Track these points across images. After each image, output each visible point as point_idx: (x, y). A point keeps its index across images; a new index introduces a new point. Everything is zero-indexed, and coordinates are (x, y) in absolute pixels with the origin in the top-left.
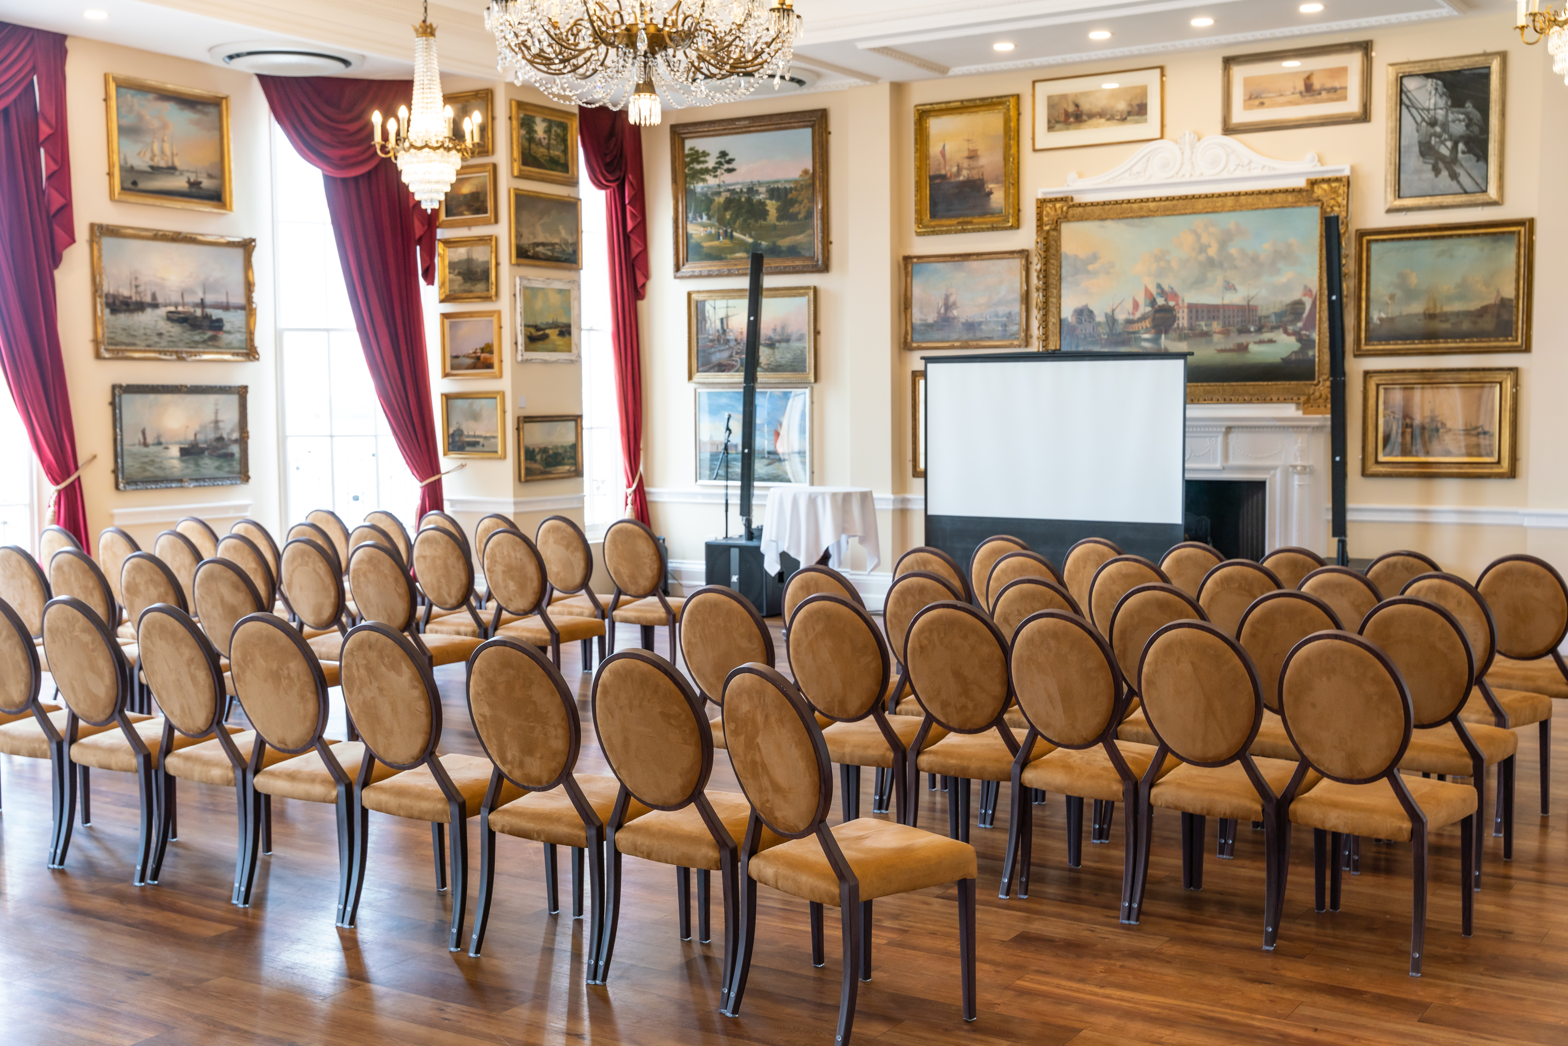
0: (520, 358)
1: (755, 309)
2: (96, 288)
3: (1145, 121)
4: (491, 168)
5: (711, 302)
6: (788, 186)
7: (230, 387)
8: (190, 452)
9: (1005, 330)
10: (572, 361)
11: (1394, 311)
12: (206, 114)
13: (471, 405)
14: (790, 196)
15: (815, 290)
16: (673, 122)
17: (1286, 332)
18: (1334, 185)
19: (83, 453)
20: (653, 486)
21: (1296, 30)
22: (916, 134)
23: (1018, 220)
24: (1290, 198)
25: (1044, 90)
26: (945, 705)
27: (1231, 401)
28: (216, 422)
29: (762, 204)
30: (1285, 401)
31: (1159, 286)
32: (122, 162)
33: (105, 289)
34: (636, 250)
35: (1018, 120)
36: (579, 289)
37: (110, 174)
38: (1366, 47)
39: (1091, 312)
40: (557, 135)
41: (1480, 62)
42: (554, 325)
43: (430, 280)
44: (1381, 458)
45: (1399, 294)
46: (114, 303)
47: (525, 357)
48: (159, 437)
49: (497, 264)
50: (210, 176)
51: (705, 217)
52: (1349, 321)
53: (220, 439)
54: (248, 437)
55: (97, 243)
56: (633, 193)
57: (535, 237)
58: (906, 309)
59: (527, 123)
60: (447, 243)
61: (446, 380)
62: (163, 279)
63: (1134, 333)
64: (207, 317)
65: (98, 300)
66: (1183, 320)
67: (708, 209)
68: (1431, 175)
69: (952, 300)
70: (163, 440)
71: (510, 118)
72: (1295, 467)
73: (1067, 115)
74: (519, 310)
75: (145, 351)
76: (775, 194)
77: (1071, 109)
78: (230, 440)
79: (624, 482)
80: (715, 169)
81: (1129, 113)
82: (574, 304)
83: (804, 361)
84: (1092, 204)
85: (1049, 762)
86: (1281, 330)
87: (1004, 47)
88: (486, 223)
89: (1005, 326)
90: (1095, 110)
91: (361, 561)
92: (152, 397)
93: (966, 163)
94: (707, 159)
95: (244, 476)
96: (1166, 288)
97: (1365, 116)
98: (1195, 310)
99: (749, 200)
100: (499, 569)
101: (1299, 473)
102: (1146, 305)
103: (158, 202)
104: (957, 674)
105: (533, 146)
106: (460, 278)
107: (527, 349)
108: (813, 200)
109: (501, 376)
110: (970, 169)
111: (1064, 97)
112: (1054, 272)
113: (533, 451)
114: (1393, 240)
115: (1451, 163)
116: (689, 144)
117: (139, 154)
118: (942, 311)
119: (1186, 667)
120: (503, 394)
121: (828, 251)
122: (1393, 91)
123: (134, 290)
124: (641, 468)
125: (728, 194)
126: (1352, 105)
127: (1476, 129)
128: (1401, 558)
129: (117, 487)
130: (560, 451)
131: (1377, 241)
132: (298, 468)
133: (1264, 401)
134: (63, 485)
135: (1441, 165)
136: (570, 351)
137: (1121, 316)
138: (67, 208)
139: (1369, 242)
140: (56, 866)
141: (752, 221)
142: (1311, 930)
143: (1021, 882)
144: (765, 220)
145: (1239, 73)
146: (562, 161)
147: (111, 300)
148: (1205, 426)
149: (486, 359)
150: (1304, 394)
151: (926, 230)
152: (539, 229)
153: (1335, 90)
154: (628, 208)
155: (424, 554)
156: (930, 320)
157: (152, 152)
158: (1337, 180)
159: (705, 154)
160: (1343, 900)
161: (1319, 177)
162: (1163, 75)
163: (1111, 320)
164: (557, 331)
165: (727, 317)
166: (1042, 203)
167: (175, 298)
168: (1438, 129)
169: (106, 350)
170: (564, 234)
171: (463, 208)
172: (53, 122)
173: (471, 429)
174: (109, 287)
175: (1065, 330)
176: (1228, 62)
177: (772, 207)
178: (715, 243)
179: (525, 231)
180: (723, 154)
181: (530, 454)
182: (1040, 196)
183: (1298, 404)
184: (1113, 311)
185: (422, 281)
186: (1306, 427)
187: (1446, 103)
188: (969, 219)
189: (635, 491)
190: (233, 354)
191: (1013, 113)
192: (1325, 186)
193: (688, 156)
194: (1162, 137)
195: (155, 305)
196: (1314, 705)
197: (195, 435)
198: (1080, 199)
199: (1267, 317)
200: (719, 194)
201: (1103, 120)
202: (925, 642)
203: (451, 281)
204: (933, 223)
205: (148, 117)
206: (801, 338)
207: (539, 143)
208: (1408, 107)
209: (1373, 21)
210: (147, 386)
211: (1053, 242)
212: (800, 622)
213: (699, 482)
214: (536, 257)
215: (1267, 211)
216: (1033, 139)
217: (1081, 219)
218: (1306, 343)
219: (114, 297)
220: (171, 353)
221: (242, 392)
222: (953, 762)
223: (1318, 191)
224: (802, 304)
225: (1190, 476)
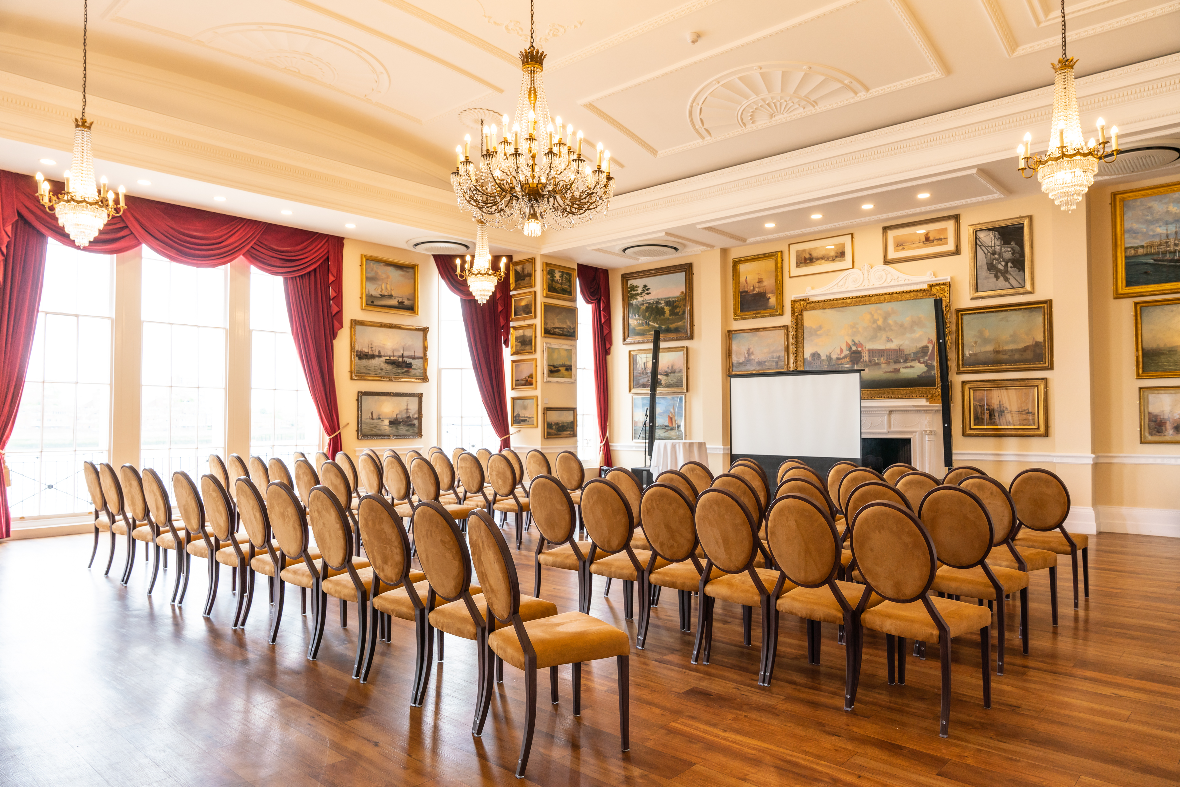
0: (545, 380)
1: (656, 357)
2: (352, 348)
3: (845, 260)
4: (533, 293)
5: (640, 355)
6: (674, 300)
7: (414, 394)
8: (394, 423)
9: (777, 365)
10: (572, 383)
11: (977, 350)
12: (408, 272)
13: (523, 402)
14: (675, 304)
15: (687, 348)
16: (623, 273)
17: (919, 362)
18: (942, 287)
19: (342, 422)
20: (613, 443)
21: (918, 210)
22: (733, 272)
23: (783, 311)
24: (919, 294)
25: (794, 248)
26: (662, 545)
27: (891, 398)
28: (407, 409)
29: (663, 308)
30: (920, 397)
31: (853, 341)
32: (367, 293)
33: (356, 349)
34: (606, 332)
35: (782, 263)
36: (576, 349)
37: (361, 298)
38: (956, 218)
39: (819, 355)
40: (566, 279)
41: (1018, 221)
42: (563, 366)
43: (507, 346)
44: (973, 427)
45: (979, 341)
46: (360, 355)
47: (548, 380)
48: (379, 415)
49: (536, 337)
50: (408, 299)
51: (637, 316)
52: (952, 355)
53: (409, 417)
54: (422, 417)
55: (354, 328)
56: (604, 306)
57: (554, 324)
58: (729, 356)
59: (551, 273)
60: (515, 328)
61: (513, 391)
62: (384, 345)
63: (841, 364)
64: (404, 362)
65: (353, 353)
66: (866, 357)
67: (638, 312)
68: (995, 279)
69: (751, 351)
70: (381, 417)
71: (543, 270)
72: (926, 431)
73: (806, 259)
74: (545, 358)
75: (374, 377)
76: (669, 303)
77: (808, 256)
78: (413, 418)
79: (599, 440)
80: (641, 293)
81: (836, 257)
82: (573, 356)
83: (682, 382)
84: (818, 302)
85: (721, 581)
86: (917, 361)
87: (770, 225)
88: (531, 318)
89: (777, 362)
90: (820, 256)
91: (415, 466)
92: (377, 397)
93: (757, 285)
94: (638, 289)
95: (419, 434)
96: (857, 342)
97: (957, 252)
98: (872, 352)
99: (657, 307)
101: (928, 434)
102: (847, 351)
103: (383, 310)
104: (668, 526)
105: (554, 283)
106: (520, 344)
107: (549, 377)
108: (685, 306)
109: (536, 389)
110: (759, 287)
111: (804, 251)
112: (800, 335)
113: (552, 424)
114: (975, 313)
115: (1004, 274)
116: (630, 282)
117: (375, 289)
118: (747, 356)
119: (792, 523)
120: (537, 397)
121: (693, 330)
122: (971, 238)
123: (370, 349)
124: (608, 434)
125: (647, 305)
126: (950, 246)
127: (1017, 255)
128: (964, 470)
129: (358, 438)
130: (565, 424)
131: (966, 314)
132: (447, 432)
133: (909, 398)
134: (332, 436)
135: (999, 274)
136: (571, 378)
137: (834, 356)
138: (340, 312)
139: (962, 315)
140: (206, 616)
141: (658, 317)
143: (705, 654)
144: (664, 316)
145: (891, 234)
146: (568, 290)
147: (359, 354)
148: (878, 411)
149: (530, 381)
150: (930, 394)
151: (738, 317)
152: (556, 321)
153: (941, 239)
154: (602, 312)
156: (741, 361)
157: (382, 288)
158: (943, 284)
159: (637, 287)
161: (934, 283)
162: (852, 238)
163: (829, 358)
164: (564, 368)
165: (647, 362)
166: (794, 302)
167: (390, 353)
168: (997, 256)
169: (355, 376)
170: (568, 323)
171: (522, 312)
172: (335, 275)
173: (524, 414)
174: (358, 347)
175: (806, 364)
176: (885, 229)
177: (667, 309)
178: (642, 328)
179: (549, 322)
180: (645, 286)
181: (549, 426)
182: (793, 299)
183: (927, 399)
184: (830, 354)
185: (504, 346)
186: (931, 410)
187: (1001, 243)
188: (759, 311)
189: (604, 445)
190: (416, 379)
191: (779, 260)
192: (937, 287)
193: (629, 288)
194: (853, 267)
195: (380, 356)
196: (872, 550)
197: (397, 415)
198: (812, 299)
199: (910, 354)
200: (643, 305)
201: (823, 261)
202: (649, 507)
203: (516, 345)
204: (742, 314)
205: (380, 273)
206: (680, 371)
207: (557, 282)
208: (980, 246)
209: (958, 203)
210: (374, 392)
211: (799, 321)
212: (586, 495)
213: (634, 440)
214: (554, 334)
215: (907, 301)
216: (789, 272)
217: (813, 309)
218: (930, 367)
219: (361, 352)
220: (386, 378)
221: (420, 396)
222: (668, 579)
223: (934, 290)
224: (681, 354)
225: (864, 436)
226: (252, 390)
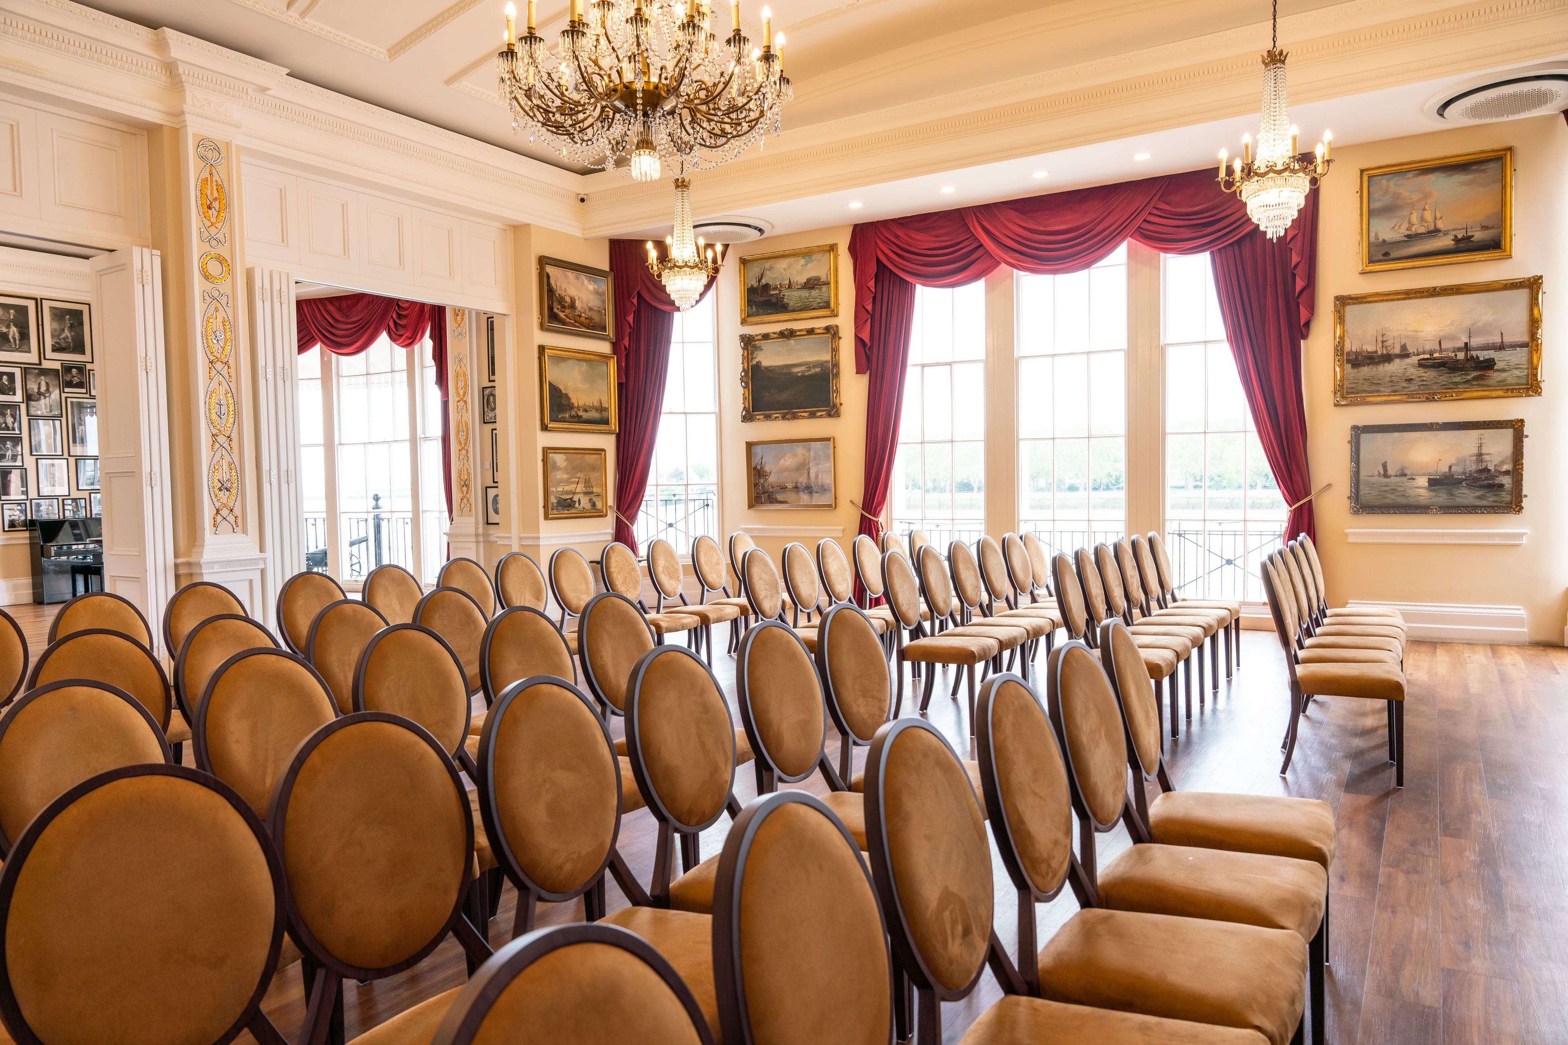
2: (1340, 348)
7: (1500, 422)
8: (1442, 482)
12: (1484, 172)
19: (1315, 482)
28: (1480, 455)
32: (1372, 239)
33: (1348, 348)
37: (1358, 252)
48: (1403, 469)
53: (1484, 471)
54: (1521, 469)
55: (1340, 311)
62: (1417, 332)
64: (1472, 359)
65: (1340, 358)
70: (1407, 472)
78: (1496, 471)
95: (1514, 506)
103: (1415, 264)
117: (1393, 228)
123: (1380, 345)
129: (1353, 512)
138: (1309, 288)
147: (1353, 357)
157: (1410, 222)
167: (1428, 346)
169: (1346, 398)
174: (1352, 346)
190: (1505, 390)
195: (1404, 354)
197: (1450, 467)
205: (1406, 194)
210: (1390, 426)
219: (1357, 353)
220: (1421, 395)
221: (1517, 427)
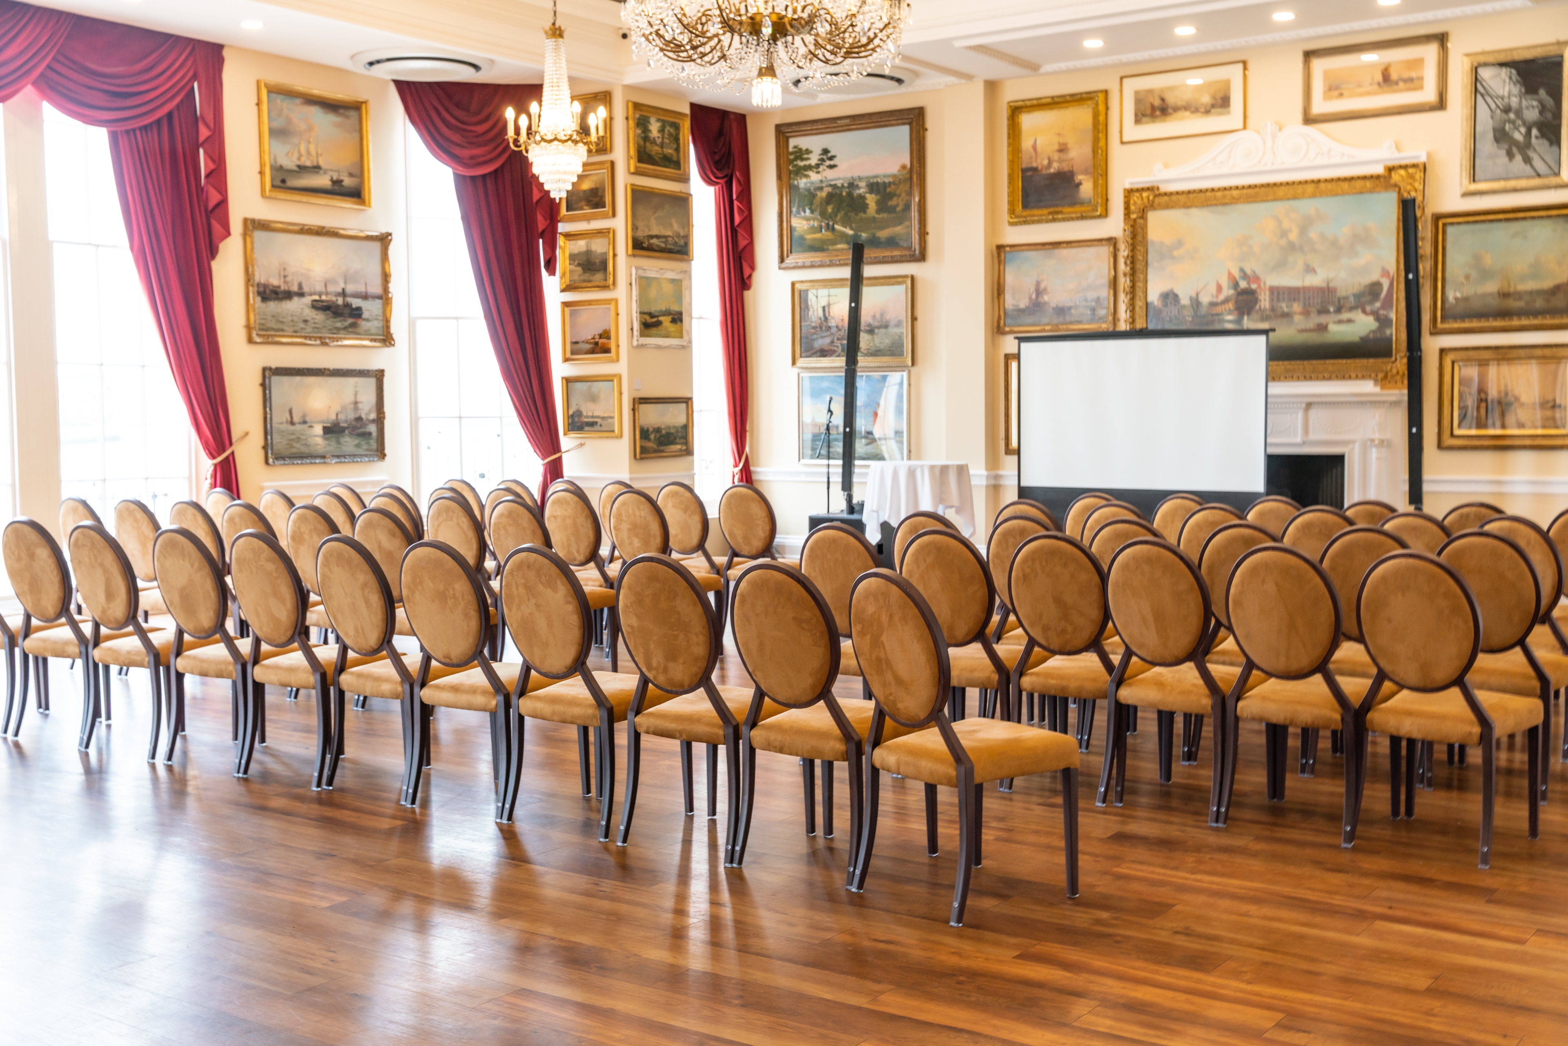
0: (635, 343)
1: (855, 296)
2: (249, 278)
3: (1229, 113)
4: (608, 165)
5: (814, 291)
6: (886, 180)
7: (368, 371)
8: (332, 430)
9: (1094, 314)
10: (683, 347)
11: (1469, 290)
12: (347, 117)
13: (590, 388)
14: (888, 190)
15: (913, 278)
16: (778, 122)
17: (1364, 312)
18: (1411, 171)
19: (237, 429)
20: (758, 466)
21: (1374, 23)
22: (1009, 129)
23: (1106, 210)
24: (1368, 184)
25: (1132, 86)
26: (1046, 629)
27: (1311, 379)
28: (356, 403)
29: (862, 198)
30: (1363, 377)
31: (1242, 270)
32: (273, 162)
33: (257, 278)
34: (742, 243)
35: (1106, 114)
36: (690, 279)
37: (261, 173)
38: (1441, 39)
39: (1176, 296)
40: (670, 134)
41: (1553, 51)
42: (667, 313)
43: (551, 270)
44: (1457, 432)
45: (1474, 274)
46: (265, 292)
47: (640, 343)
48: (304, 416)
49: (615, 255)
50: (351, 175)
51: (808, 211)
52: (1426, 301)
53: (359, 419)
54: (384, 418)
55: (250, 236)
56: (740, 189)
57: (649, 230)
58: (999, 295)
59: (642, 123)
60: (568, 236)
61: (567, 364)
62: (308, 270)
63: (1218, 315)
64: (347, 305)
65: (251, 289)
66: (1264, 302)
67: (811, 204)
68: (1505, 159)
69: (1043, 286)
70: (308, 419)
71: (627, 118)
72: (1372, 441)
73: (1153, 108)
74: (634, 298)
75: (292, 337)
76: (875, 188)
77: (1157, 102)
78: (367, 419)
79: (731, 462)
80: (818, 166)
81: (1213, 106)
82: (685, 293)
83: (902, 346)
84: (1177, 193)
85: (1143, 680)
86: (1360, 310)
87: (1093, 44)
88: (605, 216)
89: (1093, 310)
90: (1180, 103)
92: (298, 379)
93: (1056, 156)
94: (810, 156)
95: (380, 453)
96: (1249, 272)
97: (1441, 104)
98: (1277, 293)
99: (850, 194)
100: (625, 527)
101: (1377, 446)
102: (1229, 288)
103: (304, 198)
104: (1058, 601)
105: (648, 145)
106: (579, 269)
107: (642, 335)
108: (910, 193)
109: (618, 360)
110: (1060, 161)
111: (1150, 92)
112: (1140, 258)
113: (648, 430)
114: (1468, 223)
115: (1524, 148)
116: (793, 142)
117: (287, 154)
118: (1034, 296)
119: (1270, 587)
120: (620, 377)
121: (925, 242)
122: (1468, 80)
123: (282, 280)
124: (747, 449)
125: (830, 189)
126: (1429, 94)
127: (1549, 115)
129: (267, 462)
130: (672, 431)
131: (1452, 224)
132: (429, 448)
133: (1343, 378)
134: (219, 459)
135: (1515, 150)
136: (681, 337)
137: (1205, 299)
138: (223, 203)
139: (1444, 225)
140: (240, 775)
141: (852, 214)
142: (1386, 833)
143: (1116, 792)
144: (865, 212)
145: (1319, 65)
146: (675, 159)
147: (261, 289)
148: (1285, 403)
149: (604, 344)
150: (1382, 371)
151: (1018, 220)
152: (653, 222)
153: (1411, 80)
154: (736, 203)
155: (555, 514)
156: (1022, 305)
157: (299, 152)
158: (1414, 166)
159: (808, 152)
160: (1417, 810)
161: (1396, 163)
162: (1245, 68)
163: (1196, 302)
164: (669, 318)
165: (829, 305)
166: (1129, 193)
167: (319, 287)
168: (1512, 116)
169: (258, 335)
170: (676, 227)
171: (583, 203)
172: (212, 125)
173: (590, 410)
174: (260, 277)
175: (1151, 313)
176: (1308, 55)
177: (871, 200)
178: (818, 235)
179: (640, 224)
180: (825, 151)
181: (645, 434)
182: (1128, 186)
183: (1376, 381)
184: (1197, 295)
185: (544, 272)
186: (1384, 402)
187: (1520, 91)
188: (1060, 209)
189: (741, 470)
190: (371, 340)
191: (1102, 108)
192: (1402, 172)
193: (792, 153)
194: (1245, 127)
195: (301, 294)
196: (1389, 620)
197: (337, 415)
198: (1164, 188)
199: (1346, 298)
200: (821, 189)
201: (1187, 113)
202: (1028, 571)
203: (571, 272)
204: (1025, 213)
205: (295, 120)
206: (899, 324)
207: (654, 142)
208: (1482, 95)
209: (1449, 13)
210: (294, 369)
211: (1139, 230)
212: (913, 555)
213: (802, 461)
214: (650, 249)
215: (1346, 197)
216: (1121, 132)
217: (1167, 207)
218: (1384, 322)
219: (265, 286)
220: (316, 338)
221: (379, 376)
222: (1053, 682)
223: (1396, 177)
224: (900, 291)
225: (1272, 451)
226: (59, 366)
